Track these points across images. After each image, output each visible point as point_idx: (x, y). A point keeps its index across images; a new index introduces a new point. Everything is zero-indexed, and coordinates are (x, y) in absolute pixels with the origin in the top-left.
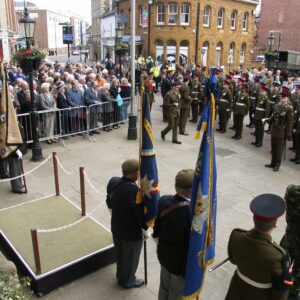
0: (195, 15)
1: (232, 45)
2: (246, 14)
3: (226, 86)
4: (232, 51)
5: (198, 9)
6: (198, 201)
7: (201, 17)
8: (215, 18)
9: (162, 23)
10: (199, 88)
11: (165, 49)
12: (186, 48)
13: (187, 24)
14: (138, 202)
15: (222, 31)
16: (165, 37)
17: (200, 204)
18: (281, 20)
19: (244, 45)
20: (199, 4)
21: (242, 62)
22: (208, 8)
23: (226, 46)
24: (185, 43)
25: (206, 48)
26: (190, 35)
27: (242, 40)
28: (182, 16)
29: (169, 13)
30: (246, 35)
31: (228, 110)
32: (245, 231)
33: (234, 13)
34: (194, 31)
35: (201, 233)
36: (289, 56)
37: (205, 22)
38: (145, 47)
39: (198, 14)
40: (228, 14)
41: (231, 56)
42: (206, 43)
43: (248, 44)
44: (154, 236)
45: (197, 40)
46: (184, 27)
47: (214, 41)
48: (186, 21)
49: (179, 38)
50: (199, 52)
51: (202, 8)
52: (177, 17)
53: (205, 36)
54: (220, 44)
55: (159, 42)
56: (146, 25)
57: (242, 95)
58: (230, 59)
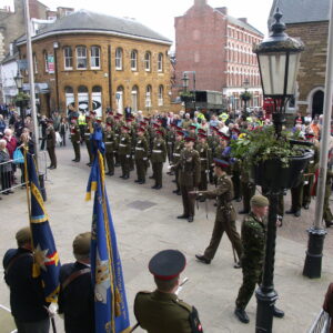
0: (105, 58)
1: (149, 88)
2: (161, 55)
3: (140, 133)
4: (148, 94)
5: (109, 52)
6: (98, 267)
7: (113, 60)
8: (128, 61)
9: (70, 68)
10: (112, 137)
11: (76, 97)
12: (99, 94)
13: (98, 68)
14: (35, 275)
15: (136, 74)
16: (75, 83)
17: (100, 271)
18: (197, 60)
19: (161, 87)
20: (109, 47)
21: (160, 104)
22: (120, 50)
23: (143, 89)
24: (97, 89)
25: (121, 93)
26: (102, 79)
27: (158, 82)
28: (92, 60)
29: (78, 57)
30: (162, 76)
31: (145, 159)
32: (149, 294)
33: (148, 55)
34: (106, 75)
35: (105, 302)
36: (208, 96)
37: (117, 65)
38: (53, 95)
39: (109, 57)
40: (141, 56)
41: (148, 100)
42: (121, 88)
43: (165, 86)
44: (60, 311)
45: (110, 86)
46: (95, 72)
47: (128, 84)
48: (97, 65)
49: (90, 83)
50: (113, 97)
51: (113, 51)
52: (87, 61)
53: (118, 80)
54: (136, 87)
55: (69, 89)
56: (52, 71)
57: (158, 142)
58: (148, 103)
